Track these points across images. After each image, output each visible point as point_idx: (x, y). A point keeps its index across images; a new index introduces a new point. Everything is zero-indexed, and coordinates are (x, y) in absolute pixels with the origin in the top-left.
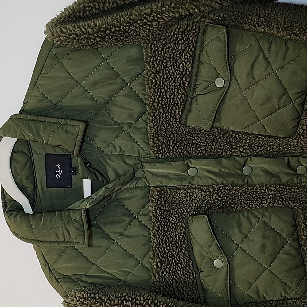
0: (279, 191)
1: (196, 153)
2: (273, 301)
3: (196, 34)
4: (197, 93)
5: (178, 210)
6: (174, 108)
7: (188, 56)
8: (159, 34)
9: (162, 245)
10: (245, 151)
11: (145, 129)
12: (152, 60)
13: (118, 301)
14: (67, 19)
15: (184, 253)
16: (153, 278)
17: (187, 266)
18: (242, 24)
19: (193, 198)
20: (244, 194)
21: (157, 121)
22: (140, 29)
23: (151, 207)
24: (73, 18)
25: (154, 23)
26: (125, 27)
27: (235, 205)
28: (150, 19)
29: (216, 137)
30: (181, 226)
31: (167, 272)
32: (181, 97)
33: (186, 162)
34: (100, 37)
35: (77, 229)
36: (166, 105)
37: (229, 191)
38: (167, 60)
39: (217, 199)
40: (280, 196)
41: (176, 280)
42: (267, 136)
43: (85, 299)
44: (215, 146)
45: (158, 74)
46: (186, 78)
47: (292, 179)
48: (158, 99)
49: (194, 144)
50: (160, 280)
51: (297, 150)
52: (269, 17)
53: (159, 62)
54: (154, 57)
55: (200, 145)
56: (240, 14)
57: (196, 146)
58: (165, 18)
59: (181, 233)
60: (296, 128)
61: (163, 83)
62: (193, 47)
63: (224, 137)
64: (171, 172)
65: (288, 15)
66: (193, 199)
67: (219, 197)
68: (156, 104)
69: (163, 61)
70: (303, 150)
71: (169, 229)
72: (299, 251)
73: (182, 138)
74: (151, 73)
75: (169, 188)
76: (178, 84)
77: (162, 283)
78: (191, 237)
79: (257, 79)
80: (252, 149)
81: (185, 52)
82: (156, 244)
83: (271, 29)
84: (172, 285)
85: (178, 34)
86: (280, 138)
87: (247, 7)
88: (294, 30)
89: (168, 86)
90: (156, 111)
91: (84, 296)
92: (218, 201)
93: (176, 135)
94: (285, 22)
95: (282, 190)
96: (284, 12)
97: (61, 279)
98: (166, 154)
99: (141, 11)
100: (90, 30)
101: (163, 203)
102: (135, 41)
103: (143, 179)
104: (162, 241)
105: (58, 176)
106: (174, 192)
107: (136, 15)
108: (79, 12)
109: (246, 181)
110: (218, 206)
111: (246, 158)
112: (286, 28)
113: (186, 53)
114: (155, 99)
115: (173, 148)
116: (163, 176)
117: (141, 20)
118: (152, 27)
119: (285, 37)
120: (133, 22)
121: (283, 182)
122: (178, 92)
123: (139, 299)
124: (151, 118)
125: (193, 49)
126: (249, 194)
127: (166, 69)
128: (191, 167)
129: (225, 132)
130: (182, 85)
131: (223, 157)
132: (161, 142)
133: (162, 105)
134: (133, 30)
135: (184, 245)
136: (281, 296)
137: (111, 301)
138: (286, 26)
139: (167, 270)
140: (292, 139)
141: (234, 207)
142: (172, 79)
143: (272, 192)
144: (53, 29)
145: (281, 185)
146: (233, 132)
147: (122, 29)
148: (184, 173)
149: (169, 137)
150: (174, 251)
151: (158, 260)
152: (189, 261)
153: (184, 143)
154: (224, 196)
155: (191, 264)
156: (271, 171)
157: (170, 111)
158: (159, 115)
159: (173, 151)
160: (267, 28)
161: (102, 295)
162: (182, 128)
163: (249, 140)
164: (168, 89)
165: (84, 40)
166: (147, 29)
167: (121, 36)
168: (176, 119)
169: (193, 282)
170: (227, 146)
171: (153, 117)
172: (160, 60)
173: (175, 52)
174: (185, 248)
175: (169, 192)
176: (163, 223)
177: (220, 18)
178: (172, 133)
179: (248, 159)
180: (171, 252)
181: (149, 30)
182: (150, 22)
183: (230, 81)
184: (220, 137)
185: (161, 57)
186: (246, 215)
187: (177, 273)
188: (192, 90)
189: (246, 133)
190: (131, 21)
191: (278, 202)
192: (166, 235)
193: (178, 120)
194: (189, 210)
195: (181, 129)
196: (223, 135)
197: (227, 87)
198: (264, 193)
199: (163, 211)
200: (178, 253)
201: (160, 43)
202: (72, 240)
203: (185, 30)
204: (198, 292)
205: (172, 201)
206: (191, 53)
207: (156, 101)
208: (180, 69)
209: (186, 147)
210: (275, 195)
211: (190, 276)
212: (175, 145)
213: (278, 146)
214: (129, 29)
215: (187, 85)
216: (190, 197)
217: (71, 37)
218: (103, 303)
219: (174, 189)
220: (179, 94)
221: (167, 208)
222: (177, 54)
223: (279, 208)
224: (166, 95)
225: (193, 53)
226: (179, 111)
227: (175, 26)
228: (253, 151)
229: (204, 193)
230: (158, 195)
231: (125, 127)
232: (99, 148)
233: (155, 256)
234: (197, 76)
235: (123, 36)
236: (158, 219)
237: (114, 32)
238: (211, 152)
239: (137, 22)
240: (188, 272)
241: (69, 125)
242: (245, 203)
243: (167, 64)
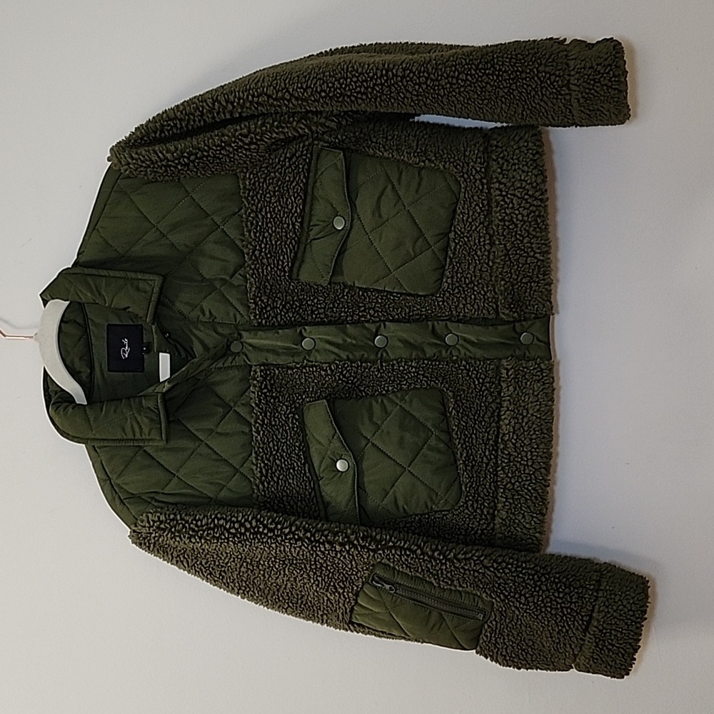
0: (423, 368)
1: (312, 318)
2: (417, 515)
3: (307, 161)
4: (311, 237)
5: (289, 396)
6: (281, 258)
7: (298, 189)
8: (260, 160)
9: (269, 445)
10: (376, 315)
11: (244, 287)
12: (251, 194)
13: (208, 520)
14: (139, 141)
15: (297, 455)
16: (256, 491)
17: (301, 472)
18: (364, 148)
19: (310, 380)
20: (376, 373)
21: (259, 275)
22: (234, 154)
23: (253, 393)
24: (145, 140)
25: (253, 147)
26: (216, 151)
27: (365, 388)
28: (247, 141)
29: (338, 296)
30: (293, 417)
31: (275, 482)
32: (291, 243)
33: (298, 331)
34: (182, 165)
35: (152, 420)
36: (271, 254)
37: (357, 368)
38: (270, 194)
39: (341, 380)
40: (424, 374)
41: (287, 493)
42: (404, 294)
43: (161, 522)
44: (337, 308)
45: (260, 212)
46: (296, 218)
47: (440, 352)
48: (260, 246)
49: (309, 305)
50: (265, 493)
51: (444, 313)
52: (398, 139)
53: (261, 197)
54: (254, 190)
55: (317, 307)
56: (362, 135)
57: (312, 309)
58: (266, 140)
59: (293, 428)
60: (439, 281)
61: (267, 225)
62: (305, 177)
63: (348, 297)
64: (279, 344)
65: (423, 137)
66: (309, 382)
67: (344, 376)
68: (257, 253)
69: (265, 196)
70: (452, 312)
71: (277, 423)
72: (449, 447)
73: (293, 298)
74: (249, 211)
75: (277, 366)
76: (285, 226)
77: (268, 498)
78: (307, 432)
79: (385, 217)
80: (386, 312)
81: (294, 184)
82: (259, 444)
83: (400, 154)
84: (282, 499)
85: (284, 160)
86: (421, 296)
87: (371, 126)
88: (429, 155)
89: (274, 228)
90: (258, 262)
91: (161, 519)
92: (342, 384)
93: (284, 294)
94: (417, 145)
95: (426, 366)
96: (418, 133)
97: (127, 500)
98: (272, 319)
99: (236, 130)
100: (169, 156)
101: (269, 387)
102: (229, 170)
103: (241, 354)
104: (268, 439)
105: (124, 356)
106: (283, 372)
107: (228, 136)
108: (155, 133)
109: (379, 356)
110: (343, 390)
111: (378, 324)
112: (418, 153)
113: (296, 185)
114: (256, 246)
115: (281, 311)
116: (268, 351)
117: (235, 142)
118: (250, 151)
119: (418, 164)
120: (225, 145)
121: (428, 356)
122: (286, 236)
123: (236, 515)
124: (251, 271)
125: (304, 180)
126: (383, 373)
127: (269, 206)
128: (306, 338)
129: (350, 290)
130: (291, 227)
131: (348, 323)
132: (264, 303)
133: (266, 254)
134: (225, 155)
135: (297, 444)
136: (427, 507)
137: (197, 521)
138: (418, 150)
139: (275, 479)
140: (436, 297)
141: (364, 391)
142: (278, 219)
143: (414, 369)
144: (120, 154)
145: (426, 360)
146: (360, 289)
147: (211, 154)
148: (296, 345)
149: (275, 297)
150: (284, 452)
151: (262, 465)
152: (304, 464)
153: (296, 305)
154: (351, 376)
155: (307, 469)
156: (412, 341)
157: (276, 262)
158: (262, 267)
159: (281, 315)
160: (395, 153)
161: (186, 515)
162: (292, 284)
163: (382, 299)
164: (273, 232)
165: (161, 169)
166: (244, 154)
167: (211, 163)
168: (285, 272)
169: (310, 494)
170: (352, 308)
171: (253, 270)
172: (262, 194)
173: (281, 184)
174: (299, 448)
175: (277, 372)
176: (268, 414)
177: (337, 141)
178: (280, 292)
179: (380, 325)
180: (280, 453)
181: (247, 156)
182: (246, 144)
183: (352, 220)
184: (344, 296)
185: (262, 190)
186: (380, 401)
187: (289, 483)
188: (305, 234)
189: (377, 290)
190: (223, 144)
191: (421, 381)
192: (273, 430)
193: (287, 274)
194: (304, 397)
195: (291, 287)
196: (347, 293)
197: (348, 228)
198: (403, 371)
199: (268, 399)
200: (289, 455)
201: (261, 173)
202: (144, 437)
203: (294, 155)
204: (317, 509)
205: (281, 384)
206: (301, 185)
207: (258, 248)
208: (288, 205)
209: (299, 310)
210: (418, 373)
211: (306, 486)
212: (284, 307)
213: (419, 307)
214: (221, 153)
215: (297, 227)
216: (305, 379)
217: (144, 165)
218: (187, 525)
219: (284, 368)
220: (288, 239)
221: (274, 394)
222: (283, 187)
223: (423, 390)
224: (271, 241)
225: (304, 185)
226: (288, 262)
227: (281, 151)
228: (388, 314)
229: (323, 373)
230: (261, 376)
231: (218, 284)
232: (181, 313)
233: (258, 460)
234: (311, 215)
235: (213, 163)
236: (262, 409)
237: (201, 158)
238: (332, 316)
239: (230, 146)
240: (303, 480)
241: (140, 279)
242: (378, 385)
243: (271, 200)
